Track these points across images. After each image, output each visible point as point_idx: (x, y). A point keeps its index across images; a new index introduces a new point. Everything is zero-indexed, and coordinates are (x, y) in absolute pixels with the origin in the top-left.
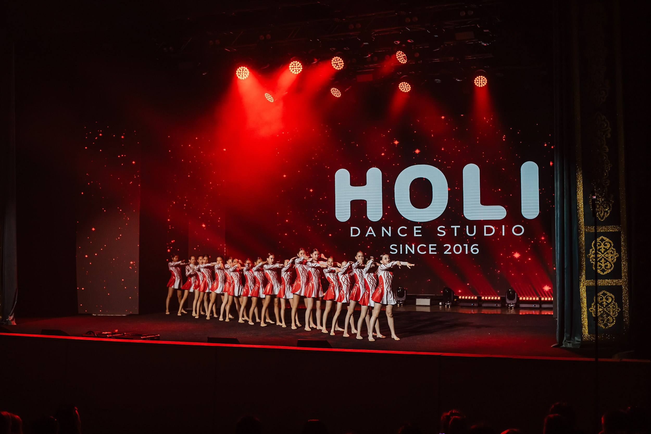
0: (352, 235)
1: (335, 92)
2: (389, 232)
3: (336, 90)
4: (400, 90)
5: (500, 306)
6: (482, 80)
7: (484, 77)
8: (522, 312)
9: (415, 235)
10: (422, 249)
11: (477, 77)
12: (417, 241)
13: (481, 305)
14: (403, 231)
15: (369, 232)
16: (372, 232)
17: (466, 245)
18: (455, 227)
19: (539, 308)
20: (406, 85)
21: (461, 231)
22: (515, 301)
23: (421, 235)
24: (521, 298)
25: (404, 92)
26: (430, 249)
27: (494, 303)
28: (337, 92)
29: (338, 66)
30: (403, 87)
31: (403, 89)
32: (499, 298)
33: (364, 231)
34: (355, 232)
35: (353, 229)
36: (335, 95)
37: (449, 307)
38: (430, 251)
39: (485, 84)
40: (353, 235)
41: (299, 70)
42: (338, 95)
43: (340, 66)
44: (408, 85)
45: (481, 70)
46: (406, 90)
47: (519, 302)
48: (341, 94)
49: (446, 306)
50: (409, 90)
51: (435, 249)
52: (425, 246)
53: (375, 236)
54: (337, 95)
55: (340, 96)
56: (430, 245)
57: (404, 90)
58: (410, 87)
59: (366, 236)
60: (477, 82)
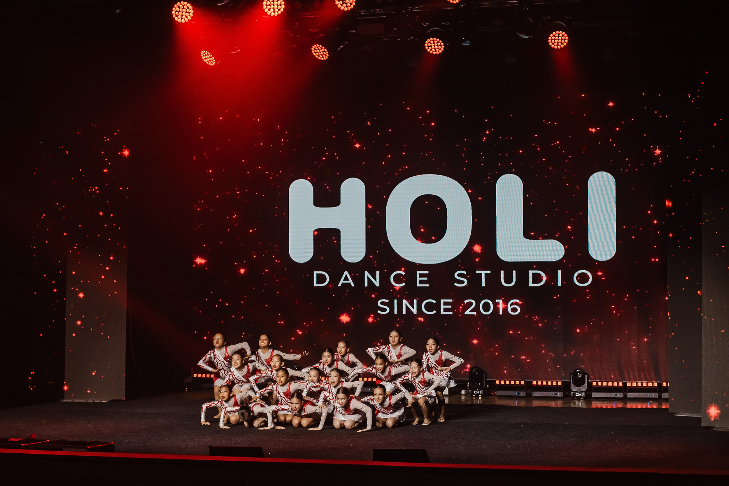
0: (315, 285)
1: (318, 51)
2: (376, 280)
3: (321, 48)
4: (427, 50)
5: (561, 396)
6: (560, 38)
7: (564, 33)
8: (596, 404)
9: (418, 285)
10: (429, 307)
11: (554, 33)
12: (422, 294)
13: (532, 394)
14: (398, 279)
15: (344, 280)
16: (349, 280)
17: (500, 301)
18: (483, 273)
19: (622, 398)
20: (437, 43)
21: (493, 279)
22: (584, 388)
23: (428, 285)
24: (594, 384)
25: (432, 53)
26: (443, 307)
27: (554, 392)
28: (323, 52)
29: (346, 4)
30: (431, 46)
31: (431, 50)
32: (560, 383)
33: (335, 279)
34: (321, 279)
35: (317, 274)
36: (319, 56)
37: (480, 398)
38: (442, 310)
39: (565, 44)
40: (317, 283)
41: (279, 10)
42: (324, 56)
43: (349, 4)
44: (441, 43)
45: (560, 22)
46: (436, 51)
47: (591, 389)
48: (328, 54)
49: (474, 396)
50: (440, 51)
51: (450, 307)
52: (434, 302)
53: (353, 285)
54: (321, 56)
55: (327, 57)
56: (442, 301)
57: (434, 50)
58: (443, 45)
59: (340, 285)
60: (553, 41)
